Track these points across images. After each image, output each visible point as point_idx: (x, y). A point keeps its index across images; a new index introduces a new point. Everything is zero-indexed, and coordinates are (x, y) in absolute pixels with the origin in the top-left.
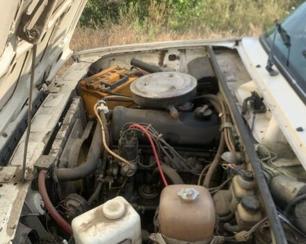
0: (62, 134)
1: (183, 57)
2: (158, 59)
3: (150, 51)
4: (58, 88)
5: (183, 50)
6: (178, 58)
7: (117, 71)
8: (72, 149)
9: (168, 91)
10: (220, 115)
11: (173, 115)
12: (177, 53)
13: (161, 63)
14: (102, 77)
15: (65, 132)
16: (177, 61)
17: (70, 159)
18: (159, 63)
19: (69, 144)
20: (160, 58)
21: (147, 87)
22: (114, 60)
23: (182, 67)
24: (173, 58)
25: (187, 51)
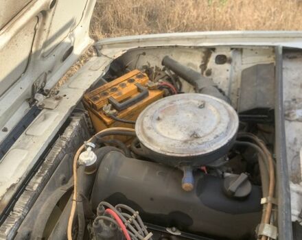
0: (36, 183)
1: (237, 59)
2: (201, 60)
3: (190, 47)
4: (56, 102)
5: (238, 50)
6: (230, 61)
7: (137, 80)
8: (42, 210)
9: (186, 142)
10: (263, 201)
11: (184, 186)
12: (229, 54)
13: (204, 66)
14: (114, 89)
15: (39, 180)
16: (226, 66)
17: (35, 227)
18: (201, 66)
19: (41, 200)
20: (203, 58)
21: (158, 126)
22: (144, 54)
23: (234, 74)
24: (222, 60)
25: (244, 51)
